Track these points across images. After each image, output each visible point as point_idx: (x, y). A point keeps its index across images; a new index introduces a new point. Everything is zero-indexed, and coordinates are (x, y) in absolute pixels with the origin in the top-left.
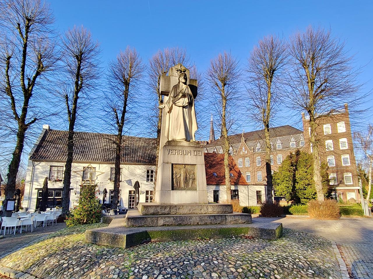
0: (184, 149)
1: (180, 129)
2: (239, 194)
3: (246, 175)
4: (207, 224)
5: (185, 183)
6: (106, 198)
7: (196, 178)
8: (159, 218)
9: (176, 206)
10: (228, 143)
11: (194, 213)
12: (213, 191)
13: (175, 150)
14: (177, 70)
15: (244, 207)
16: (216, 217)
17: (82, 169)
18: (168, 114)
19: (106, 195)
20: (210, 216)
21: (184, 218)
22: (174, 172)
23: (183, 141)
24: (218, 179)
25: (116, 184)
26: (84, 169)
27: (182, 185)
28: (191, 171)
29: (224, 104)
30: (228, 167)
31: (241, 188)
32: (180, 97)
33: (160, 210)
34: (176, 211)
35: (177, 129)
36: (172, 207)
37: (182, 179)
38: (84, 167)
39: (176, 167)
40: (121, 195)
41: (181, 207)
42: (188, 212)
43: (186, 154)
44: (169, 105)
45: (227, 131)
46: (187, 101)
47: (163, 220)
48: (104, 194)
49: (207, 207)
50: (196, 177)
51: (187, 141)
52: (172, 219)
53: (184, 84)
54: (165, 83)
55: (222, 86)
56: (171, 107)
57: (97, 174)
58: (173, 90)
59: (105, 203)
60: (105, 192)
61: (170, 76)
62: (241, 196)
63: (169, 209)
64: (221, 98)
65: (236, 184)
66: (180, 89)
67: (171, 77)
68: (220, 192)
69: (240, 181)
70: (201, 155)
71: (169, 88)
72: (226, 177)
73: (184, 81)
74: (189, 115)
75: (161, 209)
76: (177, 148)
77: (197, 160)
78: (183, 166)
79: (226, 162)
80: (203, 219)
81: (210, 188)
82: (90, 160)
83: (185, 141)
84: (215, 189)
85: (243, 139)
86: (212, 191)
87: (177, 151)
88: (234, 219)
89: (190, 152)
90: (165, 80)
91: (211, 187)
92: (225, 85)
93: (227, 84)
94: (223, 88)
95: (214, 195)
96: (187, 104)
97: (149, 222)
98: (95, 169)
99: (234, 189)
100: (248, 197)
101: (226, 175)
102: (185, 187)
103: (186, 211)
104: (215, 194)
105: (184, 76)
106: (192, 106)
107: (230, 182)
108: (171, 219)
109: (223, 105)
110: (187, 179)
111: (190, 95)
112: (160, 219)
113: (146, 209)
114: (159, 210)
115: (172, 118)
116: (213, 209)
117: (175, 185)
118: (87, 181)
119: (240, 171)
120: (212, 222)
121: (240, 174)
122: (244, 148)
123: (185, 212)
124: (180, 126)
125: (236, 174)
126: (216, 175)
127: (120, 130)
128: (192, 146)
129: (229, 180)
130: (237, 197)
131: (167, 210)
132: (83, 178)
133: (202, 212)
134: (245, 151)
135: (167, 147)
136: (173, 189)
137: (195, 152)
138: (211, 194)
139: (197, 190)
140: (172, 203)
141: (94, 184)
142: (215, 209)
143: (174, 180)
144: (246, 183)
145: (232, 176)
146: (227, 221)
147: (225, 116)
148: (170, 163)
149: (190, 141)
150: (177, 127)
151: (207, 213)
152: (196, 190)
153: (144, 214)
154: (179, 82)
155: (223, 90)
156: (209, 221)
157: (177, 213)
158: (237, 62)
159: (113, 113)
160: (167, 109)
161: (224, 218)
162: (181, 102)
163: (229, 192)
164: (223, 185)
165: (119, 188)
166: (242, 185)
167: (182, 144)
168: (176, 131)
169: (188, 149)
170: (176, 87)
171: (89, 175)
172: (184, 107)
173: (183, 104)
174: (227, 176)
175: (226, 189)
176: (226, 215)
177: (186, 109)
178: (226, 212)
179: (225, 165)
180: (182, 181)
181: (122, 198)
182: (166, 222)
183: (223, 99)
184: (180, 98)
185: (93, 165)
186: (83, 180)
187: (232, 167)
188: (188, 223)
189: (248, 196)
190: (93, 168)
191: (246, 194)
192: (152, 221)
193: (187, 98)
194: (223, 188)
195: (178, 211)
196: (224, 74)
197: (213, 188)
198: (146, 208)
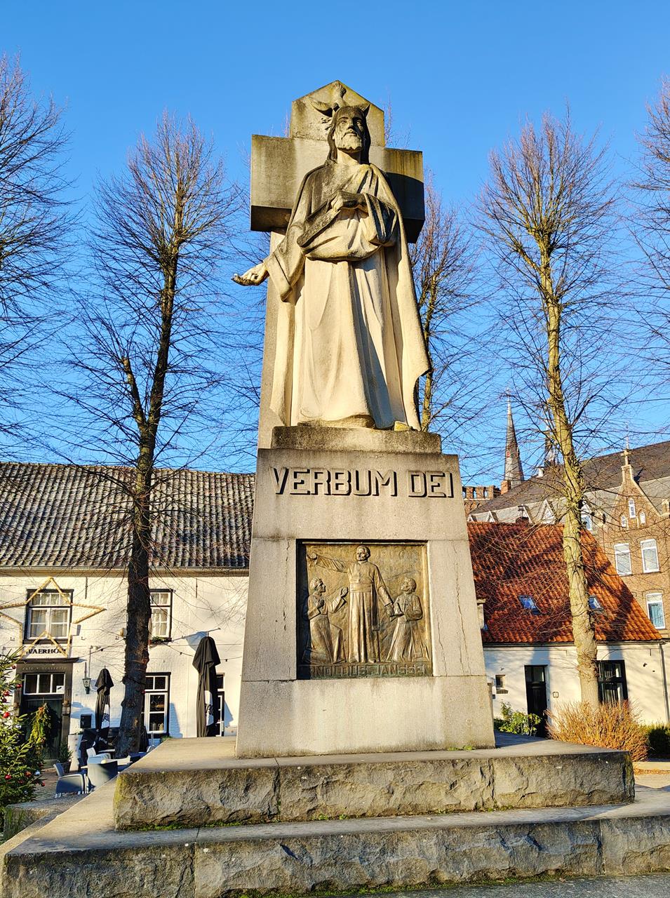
0: (363, 467)
1: (338, 370)
2: (628, 678)
3: (648, 603)
4: (487, 878)
5: (372, 639)
6: (107, 706)
7: (425, 611)
8: (198, 854)
9: (309, 770)
10: (576, 474)
11: (416, 811)
12: (523, 670)
13: (312, 475)
14: (324, 109)
15: (653, 730)
16: (543, 835)
17: (23, 600)
18: (283, 308)
19: (107, 693)
20: (502, 831)
21: (351, 847)
22: (312, 585)
23: (359, 425)
24: (541, 621)
25: (131, 650)
26: (28, 598)
27: (356, 650)
28: (397, 576)
29: (553, 321)
30: (580, 572)
31: (633, 655)
32: (332, 213)
33: (218, 796)
34: (312, 800)
35: (327, 370)
36: (289, 776)
37: (354, 619)
38: (30, 591)
39: (318, 558)
40: (168, 692)
41: (340, 777)
42: (382, 803)
43: (374, 492)
44: (287, 263)
45: (569, 427)
46: (372, 233)
47: (219, 867)
48: (98, 691)
49: (486, 770)
50: (425, 605)
51: (376, 428)
52: (277, 854)
53: (353, 161)
54: (269, 167)
55: (543, 254)
56: (295, 274)
57: (78, 614)
58: (304, 192)
59: (104, 725)
60: (105, 681)
61: (292, 139)
62: (639, 684)
63: (270, 787)
64: (539, 303)
65: (614, 637)
66: (337, 181)
67: (297, 142)
68: (552, 671)
69: (631, 626)
70: (449, 494)
71: (287, 190)
72: (574, 610)
73: (352, 142)
74: (382, 302)
75: (223, 787)
76: (323, 462)
77: (426, 518)
78: (360, 550)
79: (571, 551)
80: (465, 848)
81: (511, 658)
82: (51, 564)
83: (368, 426)
84: (531, 661)
85: (627, 470)
86: (521, 666)
87: (323, 478)
88: (647, 845)
89: (392, 480)
90: (269, 155)
91: (514, 655)
92: (550, 249)
93: (561, 247)
94: (544, 260)
95: (529, 685)
96: (371, 248)
97: (137, 879)
98: (72, 598)
99: (606, 658)
100: (662, 688)
101: (573, 602)
102: (371, 661)
103: (370, 796)
104: (533, 680)
105: (354, 120)
106: (397, 260)
107: (591, 633)
108: (272, 853)
109: (549, 324)
110: (381, 616)
111: (382, 205)
112: (208, 856)
113: (140, 793)
114: (211, 794)
115: (303, 328)
116: (519, 780)
117: (318, 650)
118: (39, 642)
119: (624, 587)
120: (521, 868)
121: (625, 599)
122: (633, 505)
123: (366, 805)
124: (340, 355)
125: (612, 601)
126: (531, 603)
127: (148, 440)
128: (401, 448)
129: (587, 624)
130: (619, 689)
131: (259, 797)
132: (27, 631)
133: (462, 799)
134: (638, 515)
135: (272, 457)
136: (304, 672)
137: (419, 481)
138: (517, 680)
139: (434, 674)
140: (299, 746)
141: (67, 652)
142: (533, 778)
143: (312, 624)
144: (654, 633)
145: (599, 610)
146: (607, 853)
147: (557, 369)
148: (290, 538)
149: (392, 428)
150: (325, 361)
151: (491, 804)
152: (428, 673)
153: (129, 822)
154: (333, 155)
155: (545, 268)
156: (499, 863)
157: (320, 811)
158: (595, 155)
159: (117, 375)
160: (279, 284)
161: (586, 837)
162: (342, 238)
163: (590, 671)
164: (563, 643)
165: (144, 666)
166: (639, 641)
167: (350, 441)
168: (319, 382)
169: (383, 467)
170: (317, 176)
171: (47, 622)
172: (355, 262)
173: (350, 246)
174: (578, 607)
175: (576, 662)
176: (597, 823)
177: (367, 269)
178: (596, 798)
179: (568, 561)
180: (355, 626)
181: (173, 705)
182: (239, 875)
183: (547, 302)
184: (336, 217)
185: (64, 582)
186: (25, 640)
187: (595, 572)
188: (373, 877)
189: (662, 683)
190: (63, 591)
191: (655, 677)
192: (155, 871)
193: (370, 219)
194: (563, 658)
195: (321, 800)
196: (546, 207)
197: (524, 656)
198: (138, 785)
